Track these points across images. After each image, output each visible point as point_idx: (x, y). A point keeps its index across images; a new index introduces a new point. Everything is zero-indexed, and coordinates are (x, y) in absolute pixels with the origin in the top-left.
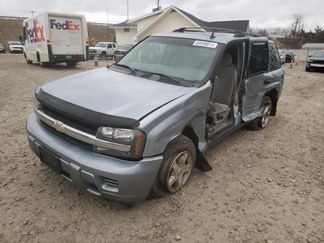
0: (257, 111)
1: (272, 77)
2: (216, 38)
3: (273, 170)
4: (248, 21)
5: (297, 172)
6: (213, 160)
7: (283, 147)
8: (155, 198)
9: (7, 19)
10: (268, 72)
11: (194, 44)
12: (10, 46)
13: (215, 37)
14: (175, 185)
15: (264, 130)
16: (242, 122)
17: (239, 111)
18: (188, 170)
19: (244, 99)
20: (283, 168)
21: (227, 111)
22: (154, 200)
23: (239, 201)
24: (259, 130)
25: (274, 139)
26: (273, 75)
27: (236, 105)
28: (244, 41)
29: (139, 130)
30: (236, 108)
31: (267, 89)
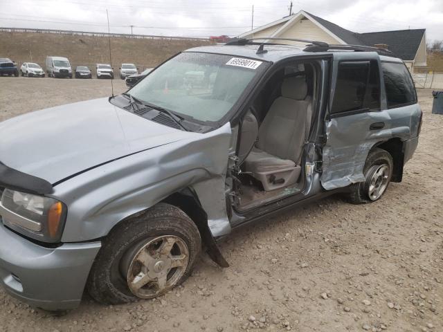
0: (356, 172)
1: (390, 118)
2: (268, 52)
3: (343, 277)
4: (424, 30)
5: (386, 286)
6: (253, 248)
7: (389, 237)
8: (113, 304)
9: (98, 35)
10: (380, 110)
11: (228, 63)
12: (98, 70)
13: (266, 52)
14: (149, 286)
15: (373, 204)
16: (323, 190)
17: (315, 171)
18: (179, 264)
19: (326, 153)
20: (363, 275)
21: (291, 171)
22: (111, 307)
23: (244, 327)
24: (365, 203)
25: (382, 221)
26: (391, 115)
27: (311, 162)
28: (325, 59)
29: (53, 198)
30: (310, 167)
31: (377, 138)
